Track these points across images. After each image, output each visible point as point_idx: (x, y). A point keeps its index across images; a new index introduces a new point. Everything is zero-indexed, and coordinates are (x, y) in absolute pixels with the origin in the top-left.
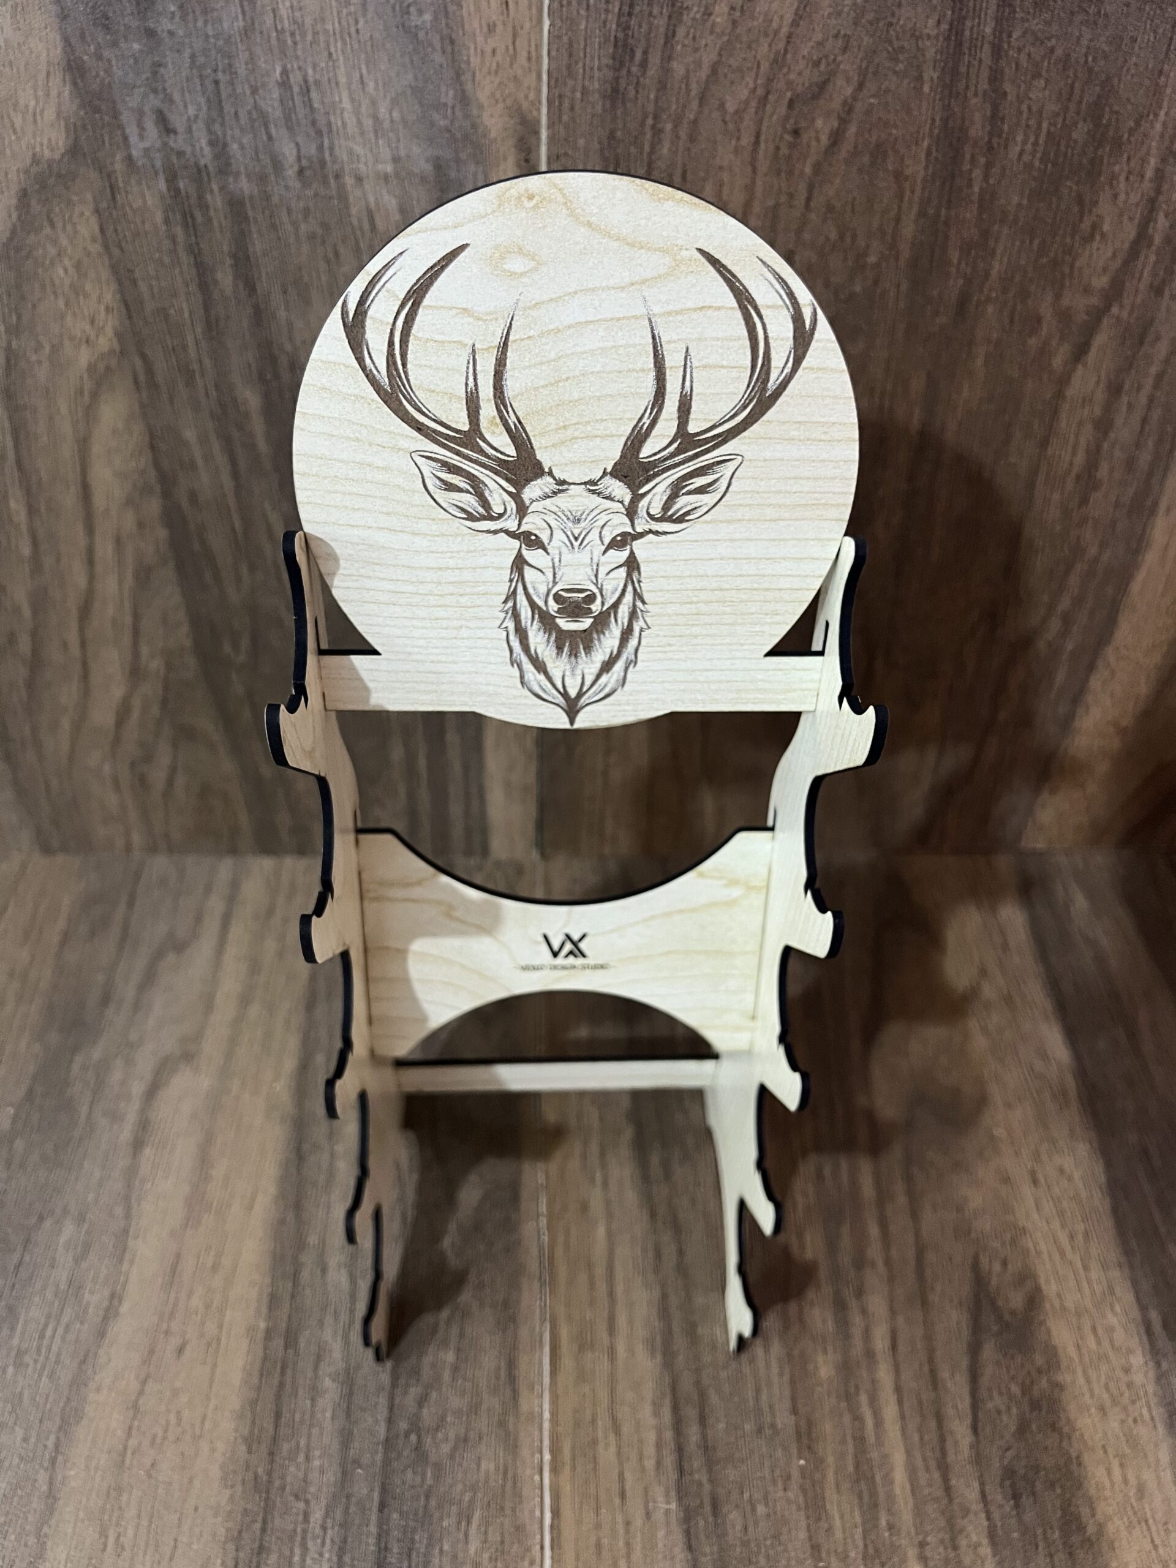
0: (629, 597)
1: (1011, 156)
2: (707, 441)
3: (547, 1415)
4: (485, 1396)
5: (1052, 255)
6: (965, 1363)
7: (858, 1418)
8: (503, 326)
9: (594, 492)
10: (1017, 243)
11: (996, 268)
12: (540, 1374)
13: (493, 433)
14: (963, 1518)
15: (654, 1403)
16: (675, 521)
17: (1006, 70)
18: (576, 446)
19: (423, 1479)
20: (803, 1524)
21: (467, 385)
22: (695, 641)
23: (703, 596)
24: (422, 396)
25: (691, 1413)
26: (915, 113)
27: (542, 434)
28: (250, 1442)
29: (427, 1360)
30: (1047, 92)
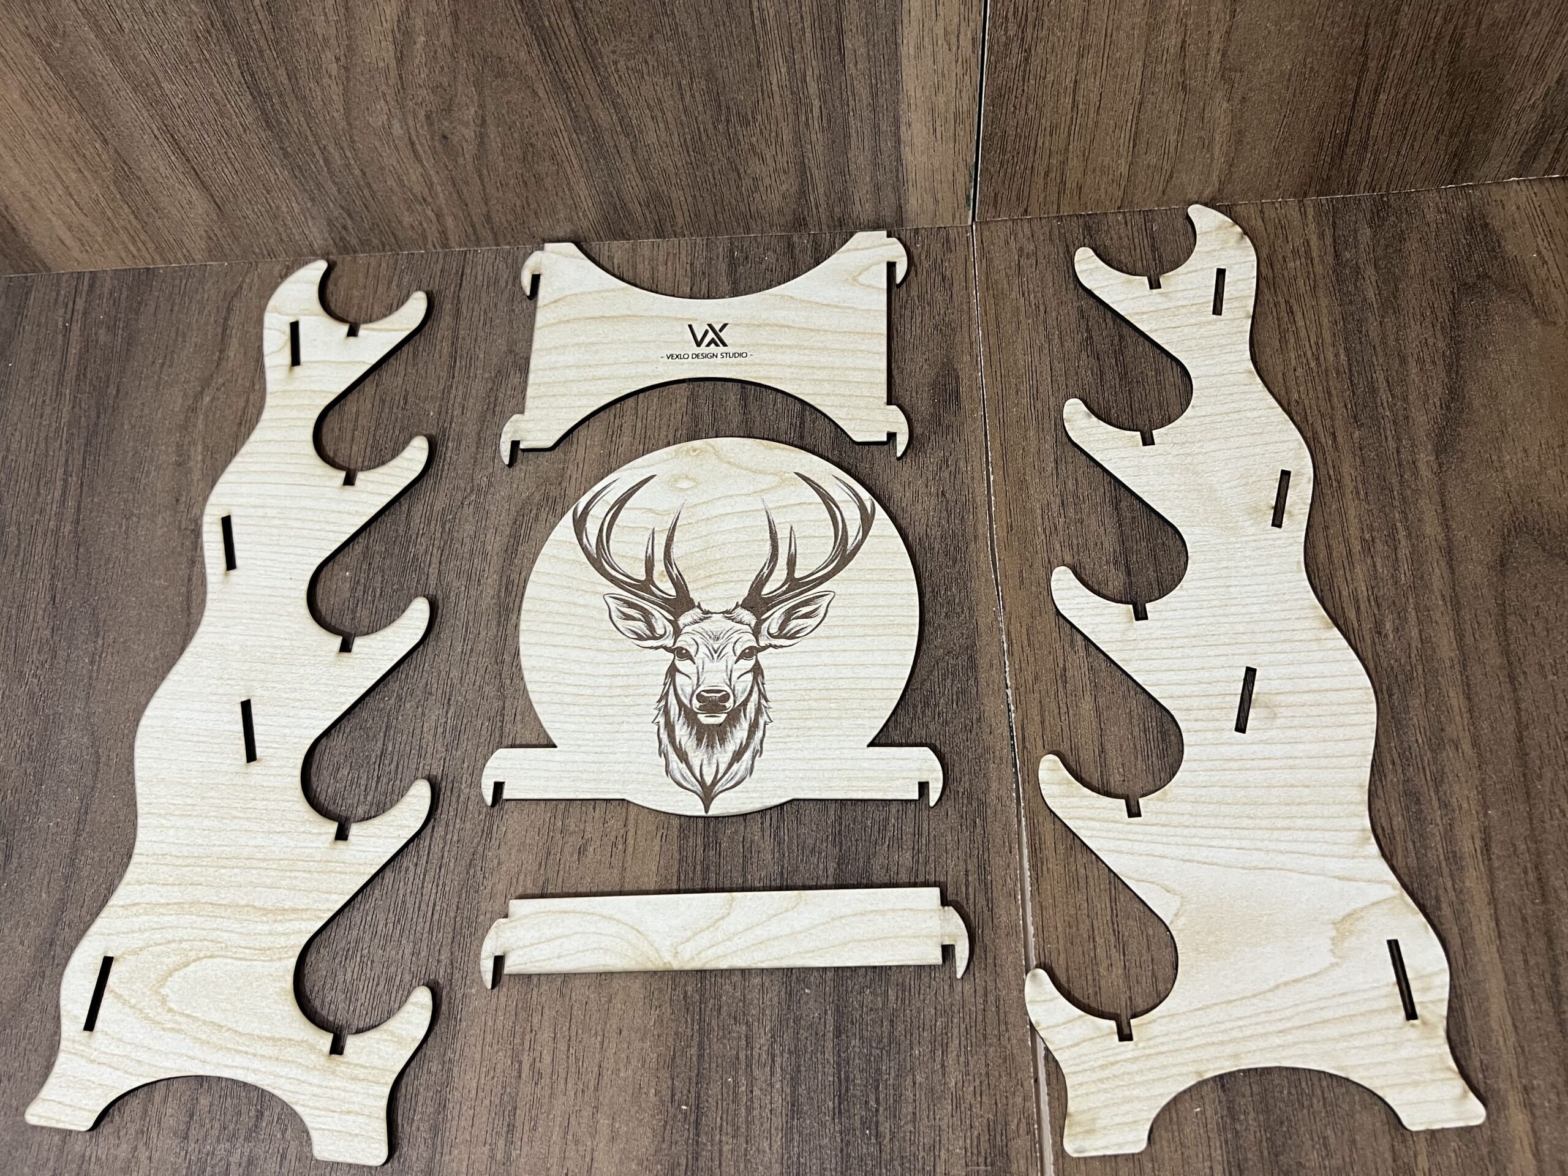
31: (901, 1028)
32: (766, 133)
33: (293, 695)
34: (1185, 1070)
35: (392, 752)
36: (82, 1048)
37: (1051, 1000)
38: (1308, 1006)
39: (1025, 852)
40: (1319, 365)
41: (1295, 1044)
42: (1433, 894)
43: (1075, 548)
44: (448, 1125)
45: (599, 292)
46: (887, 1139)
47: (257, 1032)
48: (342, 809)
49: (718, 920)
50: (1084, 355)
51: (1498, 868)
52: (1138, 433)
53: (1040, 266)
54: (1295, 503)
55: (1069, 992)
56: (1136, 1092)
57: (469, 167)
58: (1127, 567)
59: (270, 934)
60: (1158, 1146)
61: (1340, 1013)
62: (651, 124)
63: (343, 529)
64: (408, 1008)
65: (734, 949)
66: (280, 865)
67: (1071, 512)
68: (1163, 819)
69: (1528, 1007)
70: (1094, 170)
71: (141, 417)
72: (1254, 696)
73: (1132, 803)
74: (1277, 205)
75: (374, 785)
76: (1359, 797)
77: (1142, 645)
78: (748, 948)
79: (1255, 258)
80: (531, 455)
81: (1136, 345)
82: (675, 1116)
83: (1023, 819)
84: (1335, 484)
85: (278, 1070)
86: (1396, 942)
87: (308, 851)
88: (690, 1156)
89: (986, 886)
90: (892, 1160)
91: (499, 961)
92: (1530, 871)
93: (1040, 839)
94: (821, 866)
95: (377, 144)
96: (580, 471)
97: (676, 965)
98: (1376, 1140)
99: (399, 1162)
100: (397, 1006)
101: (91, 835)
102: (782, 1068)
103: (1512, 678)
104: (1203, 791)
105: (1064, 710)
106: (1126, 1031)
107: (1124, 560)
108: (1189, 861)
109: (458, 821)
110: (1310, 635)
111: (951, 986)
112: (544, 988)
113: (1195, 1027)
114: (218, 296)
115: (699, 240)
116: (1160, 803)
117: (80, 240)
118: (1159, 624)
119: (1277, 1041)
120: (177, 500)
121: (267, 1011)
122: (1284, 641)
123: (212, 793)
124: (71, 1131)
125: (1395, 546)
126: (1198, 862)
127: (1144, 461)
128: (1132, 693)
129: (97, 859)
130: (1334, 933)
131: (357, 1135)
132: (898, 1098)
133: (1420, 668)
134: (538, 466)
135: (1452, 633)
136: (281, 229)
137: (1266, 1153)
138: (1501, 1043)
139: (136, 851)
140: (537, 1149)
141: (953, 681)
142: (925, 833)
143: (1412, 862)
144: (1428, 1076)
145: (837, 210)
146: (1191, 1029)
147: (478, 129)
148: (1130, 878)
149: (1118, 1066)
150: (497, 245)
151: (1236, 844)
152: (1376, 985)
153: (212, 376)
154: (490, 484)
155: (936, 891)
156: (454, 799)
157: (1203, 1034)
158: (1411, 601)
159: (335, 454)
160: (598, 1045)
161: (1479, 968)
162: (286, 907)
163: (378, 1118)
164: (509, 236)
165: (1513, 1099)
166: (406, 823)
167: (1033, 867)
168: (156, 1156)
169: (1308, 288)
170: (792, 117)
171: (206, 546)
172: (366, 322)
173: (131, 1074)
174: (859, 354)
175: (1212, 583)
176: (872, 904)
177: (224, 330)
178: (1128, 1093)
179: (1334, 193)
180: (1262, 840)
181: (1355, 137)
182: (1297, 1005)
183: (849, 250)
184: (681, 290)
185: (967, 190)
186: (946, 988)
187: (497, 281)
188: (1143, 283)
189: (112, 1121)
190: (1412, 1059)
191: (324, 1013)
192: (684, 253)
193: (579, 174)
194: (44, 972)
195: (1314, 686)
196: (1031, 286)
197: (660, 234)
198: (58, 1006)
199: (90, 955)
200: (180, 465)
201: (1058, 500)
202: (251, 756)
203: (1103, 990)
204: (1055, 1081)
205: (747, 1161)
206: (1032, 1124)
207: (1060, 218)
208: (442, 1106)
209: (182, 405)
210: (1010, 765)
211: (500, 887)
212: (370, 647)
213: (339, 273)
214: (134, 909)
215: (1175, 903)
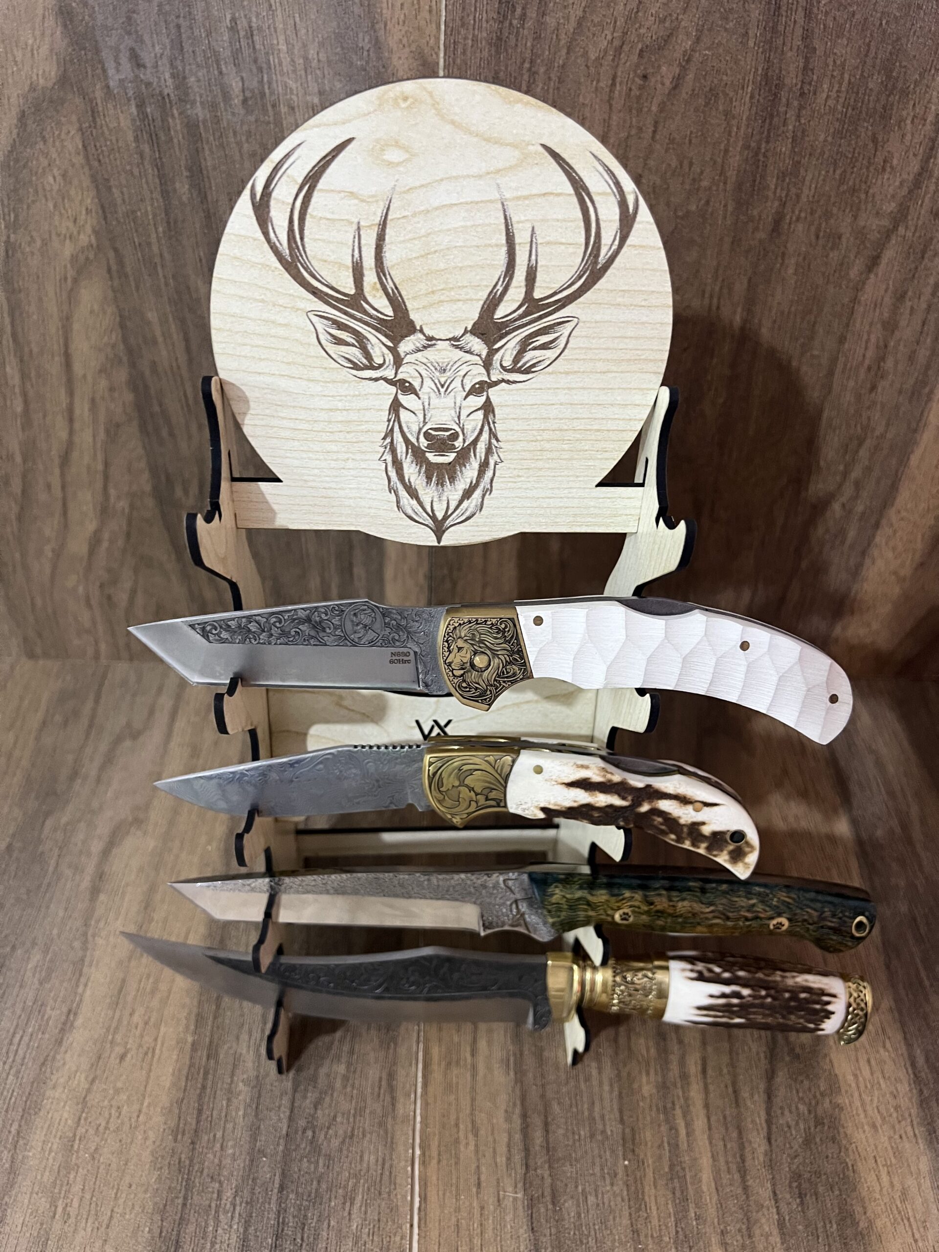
0: (485, 436)
1: (818, 101)
2: (549, 305)
3: (418, 1119)
4: (369, 1101)
5: (851, 183)
6: (762, 1086)
7: (673, 1128)
8: (382, 207)
9: (457, 347)
10: (823, 173)
11: (806, 193)
12: (416, 1086)
13: (375, 296)
14: (757, 1212)
15: (506, 1111)
16: (522, 372)
17: (816, 30)
18: (442, 308)
19: (316, 1168)
20: (626, 1213)
21: (353, 256)
22: (541, 473)
23: (546, 435)
24: (316, 265)
25: (537, 1121)
26: (742, 63)
27: (414, 298)
28: (176, 1133)
29: (323, 1071)
30: (849, 49)
102: (240, 1215)
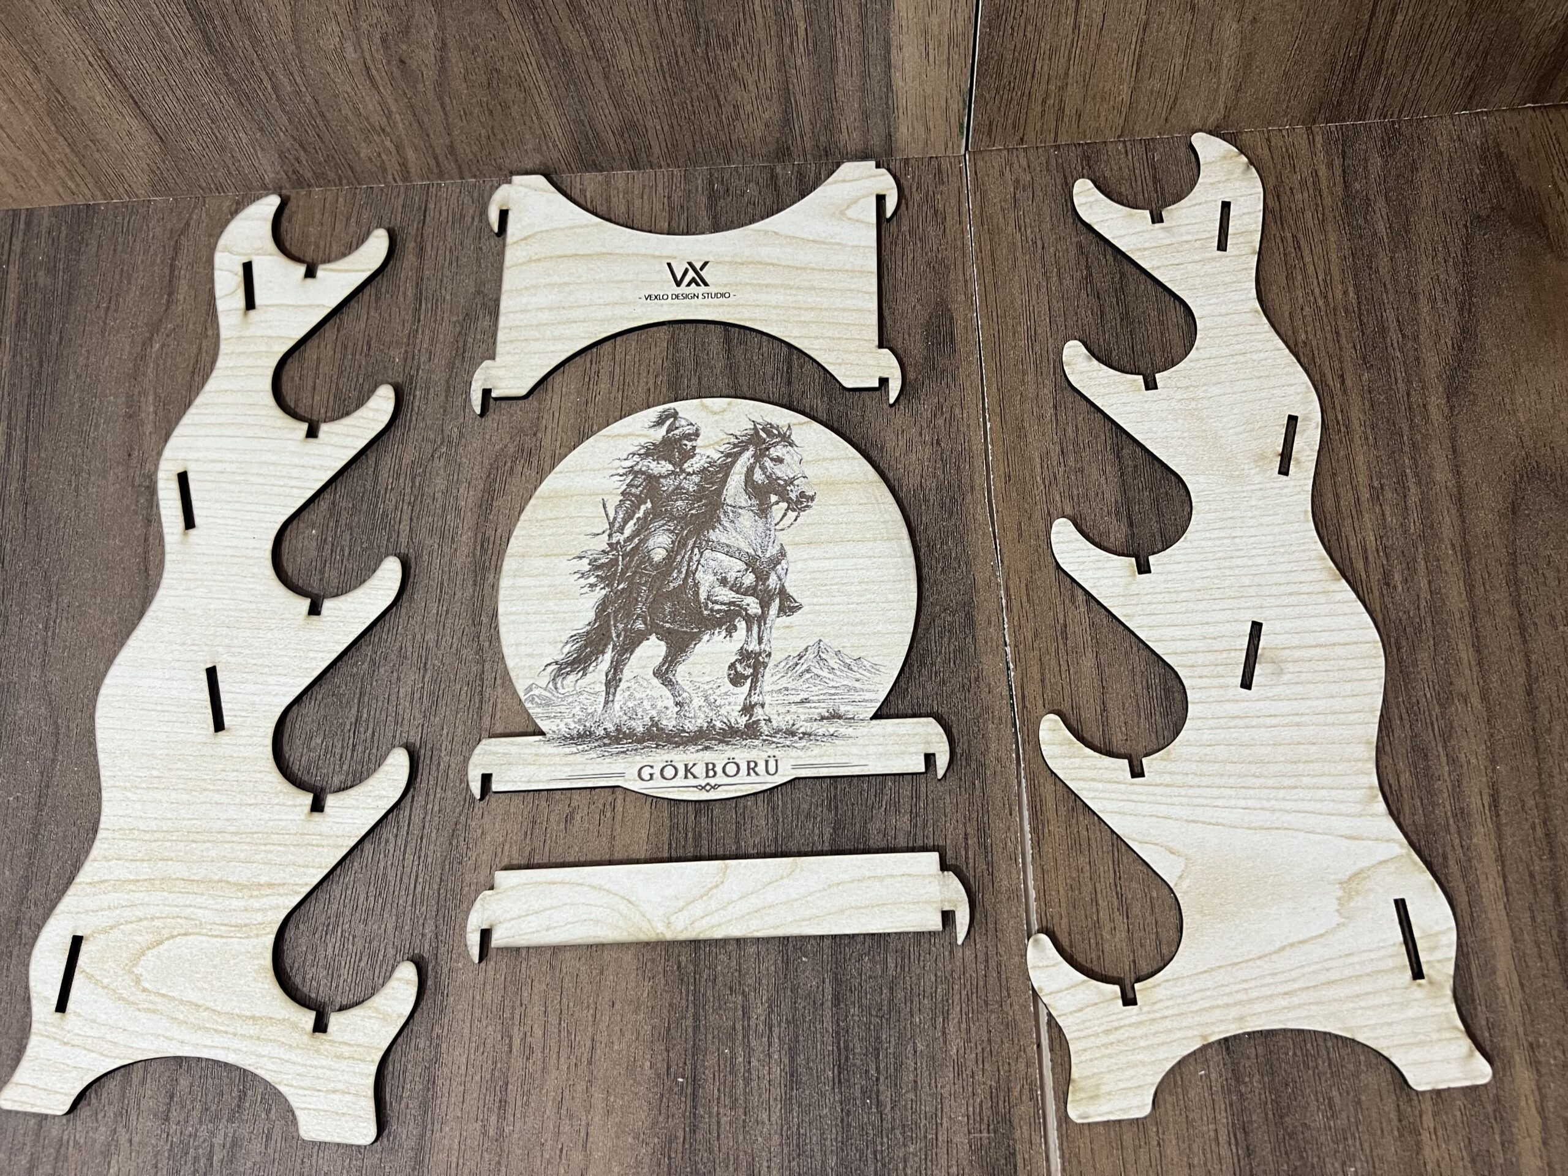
31: (900, 995)
32: (748, 57)
33: (260, 661)
34: (1190, 1033)
35: (368, 720)
36: (54, 1030)
37: (1053, 966)
38: (1315, 967)
39: (1026, 814)
40: (1327, 304)
41: (1300, 1006)
42: (1440, 851)
43: (1076, 499)
44: (438, 1102)
45: (572, 228)
46: (889, 1108)
47: (237, 1011)
48: (317, 780)
49: (711, 889)
50: (1083, 295)
51: (1506, 824)
52: (1141, 377)
53: (1037, 199)
54: (1302, 450)
55: (1072, 956)
56: (1140, 1057)
57: (431, 95)
58: (1129, 517)
59: (246, 910)
60: (1162, 1110)
61: (1347, 973)
62: (625, 49)
63: (307, 485)
64: (392, 984)
65: (729, 918)
66: (253, 838)
67: (1071, 462)
68: (1167, 779)
69: (1535, 965)
70: (1094, 98)
71: (87, 366)
72: (1260, 651)
73: (1135, 763)
74: (1285, 133)
75: (349, 754)
76: (1366, 755)
77: (1145, 599)
78: (743, 916)
79: (1261, 190)
80: (503, 404)
81: (1138, 283)
82: (671, 1089)
83: (1023, 781)
84: (1343, 429)
85: (260, 1049)
86: (1403, 901)
87: (283, 824)
88: (687, 1129)
89: (985, 849)
90: (893, 1129)
91: (486, 934)
92: (1538, 826)
93: (1041, 801)
94: (816, 831)
95: (330, 69)
96: (556, 421)
97: (669, 936)
98: (1381, 1100)
99: (388, 1140)
100: (381, 981)
101: (54, 808)
103: (1522, 629)
104: (1208, 750)
105: (1064, 668)
106: (1130, 995)
107: (1126, 510)
108: (1194, 821)
109: (439, 790)
110: (1318, 587)
111: (951, 952)
112: (534, 960)
113: (1201, 990)
114: (163, 234)
115: (676, 171)
116: (1164, 763)
117: (15, 175)
118: (1162, 578)
119: (1284, 1003)
120: (129, 455)
121: (246, 988)
122: (1290, 594)
123: (179, 765)
124: (47, 1116)
125: (1404, 493)
126: (1203, 823)
127: (1146, 406)
128: (1135, 648)
129: (61, 834)
130: (1340, 893)
131: (344, 1114)
132: (899, 1067)
133: (1429, 619)
134: (512, 416)
135: (1462, 584)
136: (230, 163)
137: (1270, 1115)
138: (1508, 1000)
139: (102, 826)
140: (530, 1124)
141: (950, 639)
142: (923, 796)
143: (1420, 819)
144: (1435, 1036)
145: (822, 139)
146: (1196, 992)
147: (438, 53)
148: (1134, 840)
149: (1122, 1031)
150: (462, 178)
151: (1242, 803)
152: (1381, 944)
153: (161, 321)
154: (461, 435)
155: (935, 856)
156: (434, 768)
157: (1209, 997)
158: (1420, 550)
159: (296, 405)
160: (590, 1018)
161: (1487, 925)
162: (262, 882)
163: (365, 1096)
164: (474, 169)
165: (1519, 1059)
166: (384, 793)
167: (1034, 830)
168: (136, 1139)
169: (1316, 222)
170: (775, 40)
171: (162, 504)
172: (324, 262)
173: (107, 1056)
174: (849, 294)
175: (1216, 534)
176: (869, 870)
177: (172, 271)
178: (1132, 1058)
179: (1344, 120)
180: (1268, 800)
181: (1369, 60)
182: (1303, 966)
183: (835, 182)
184: (658, 227)
185: (960, 118)
186: (947, 953)
187: (463, 216)
188: (1145, 218)
189: (89, 1105)
190: (1418, 1019)
191: (306, 990)
192: (660, 186)
193: (548, 102)
194: (11, 952)
195: (1322, 640)
196: (1027, 220)
197: (635, 165)
198: (27, 988)
199: (58, 935)
200: (130, 417)
201: (1058, 448)
202: (219, 725)
203: (1106, 954)
204: (1058, 1047)
205: (745, 1133)
206: (1035, 1089)
207: (1057, 147)
208: (432, 1081)
209: (130, 353)
210: (1009, 725)
211: (484, 857)
212: (340, 609)
213: (294, 209)
214: (102, 886)
215: (1180, 864)
